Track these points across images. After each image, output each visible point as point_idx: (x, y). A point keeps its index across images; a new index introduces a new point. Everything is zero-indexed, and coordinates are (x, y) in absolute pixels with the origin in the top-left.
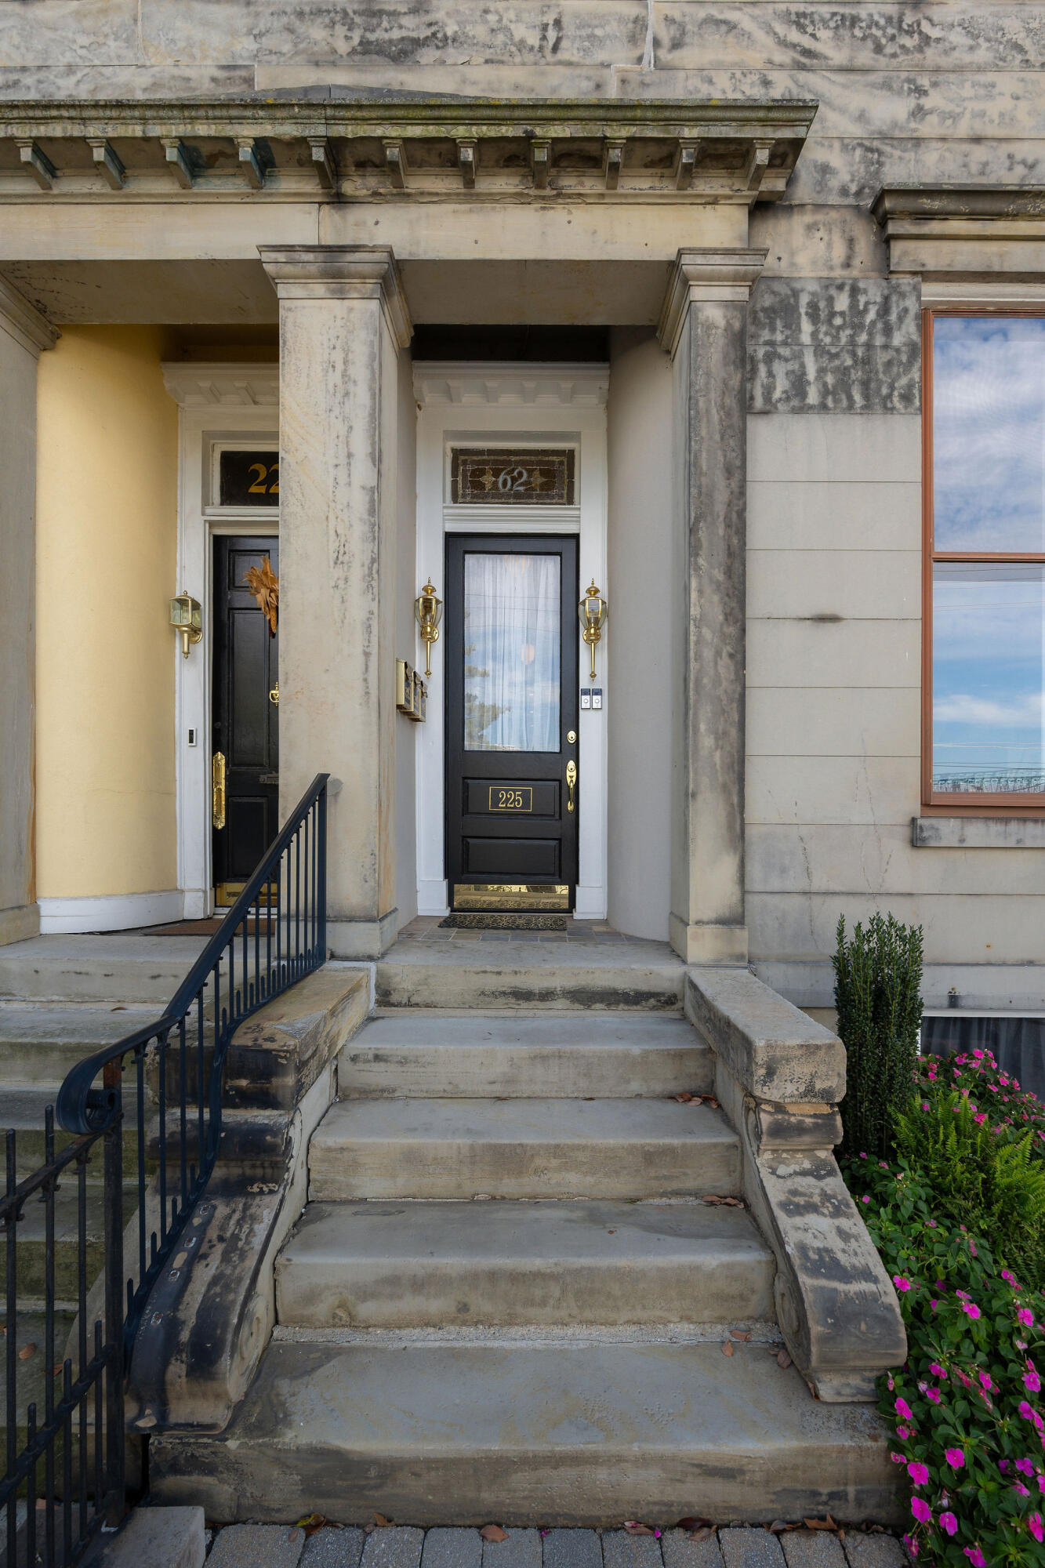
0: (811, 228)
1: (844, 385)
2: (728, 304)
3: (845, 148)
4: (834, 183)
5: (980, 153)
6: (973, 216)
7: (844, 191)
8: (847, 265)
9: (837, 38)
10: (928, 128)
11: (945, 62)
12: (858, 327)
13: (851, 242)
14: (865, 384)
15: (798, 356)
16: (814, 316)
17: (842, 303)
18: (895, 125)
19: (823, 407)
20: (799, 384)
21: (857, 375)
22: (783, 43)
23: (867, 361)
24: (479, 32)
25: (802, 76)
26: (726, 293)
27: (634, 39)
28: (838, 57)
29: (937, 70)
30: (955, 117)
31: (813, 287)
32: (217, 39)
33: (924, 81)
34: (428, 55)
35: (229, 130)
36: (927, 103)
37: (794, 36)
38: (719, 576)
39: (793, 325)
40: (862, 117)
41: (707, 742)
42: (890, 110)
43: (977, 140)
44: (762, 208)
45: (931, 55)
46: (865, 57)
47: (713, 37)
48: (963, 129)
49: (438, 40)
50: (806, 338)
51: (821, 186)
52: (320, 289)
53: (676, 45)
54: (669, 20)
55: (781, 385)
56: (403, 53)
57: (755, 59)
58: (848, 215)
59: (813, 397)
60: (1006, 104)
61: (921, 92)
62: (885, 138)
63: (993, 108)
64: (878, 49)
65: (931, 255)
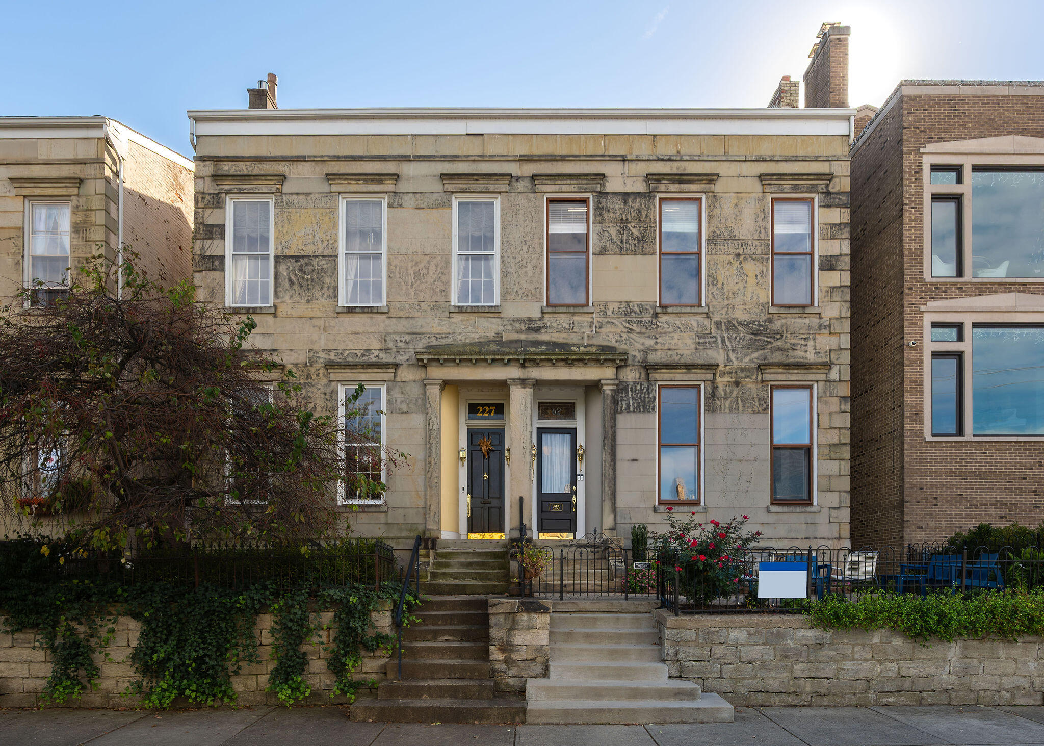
0: (631, 370)
1: (639, 406)
2: (611, 390)
3: (639, 352)
4: (637, 360)
5: (670, 352)
6: (667, 369)
7: (639, 362)
8: (639, 379)
9: (637, 326)
10: (658, 347)
11: (662, 331)
12: (642, 393)
13: (640, 373)
14: (643, 406)
15: (628, 400)
16: (632, 391)
17: (638, 387)
18: (651, 346)
19: (634, 411)
20: (628, 406)
21: (641, 404)
22: (625, 327)
23: (644, 401)
24: (555, 325)
25: (629, 335)
26: (611, 387)
27: (591, 327)
28: (638, 330)
29: (660, 333)
30: (664, 344)
31: (632, 384)
32: (494, 327)
33: (657, 336)
34: (543, 331)
35: (503, 357)
36: (658, 341)
37: (627, 325)
38: (609, 451)
39: (627, 392)
40: (643, 344)
41: (607, 488)
42: (650, 342)
43: (670, 349)
44: (618, 368)
45: (659, 330)
46: (644, 330)
47: (609, 326)
48: (666, 347)
49: (546, 327)
50: (630, 396)
51: (634, 360)
52: (519, 387)
53: (600, 328)
54: (599, 322)
55: (624, 406)
56: (537, 330)
57: (619, 331)
58: (640, 367)
59: (631, 409)
60: (676, 341)
61: (657, 338)
62: (648, 349)
63: (673, 342)
64: (647, 328)
65: (657, 376)
